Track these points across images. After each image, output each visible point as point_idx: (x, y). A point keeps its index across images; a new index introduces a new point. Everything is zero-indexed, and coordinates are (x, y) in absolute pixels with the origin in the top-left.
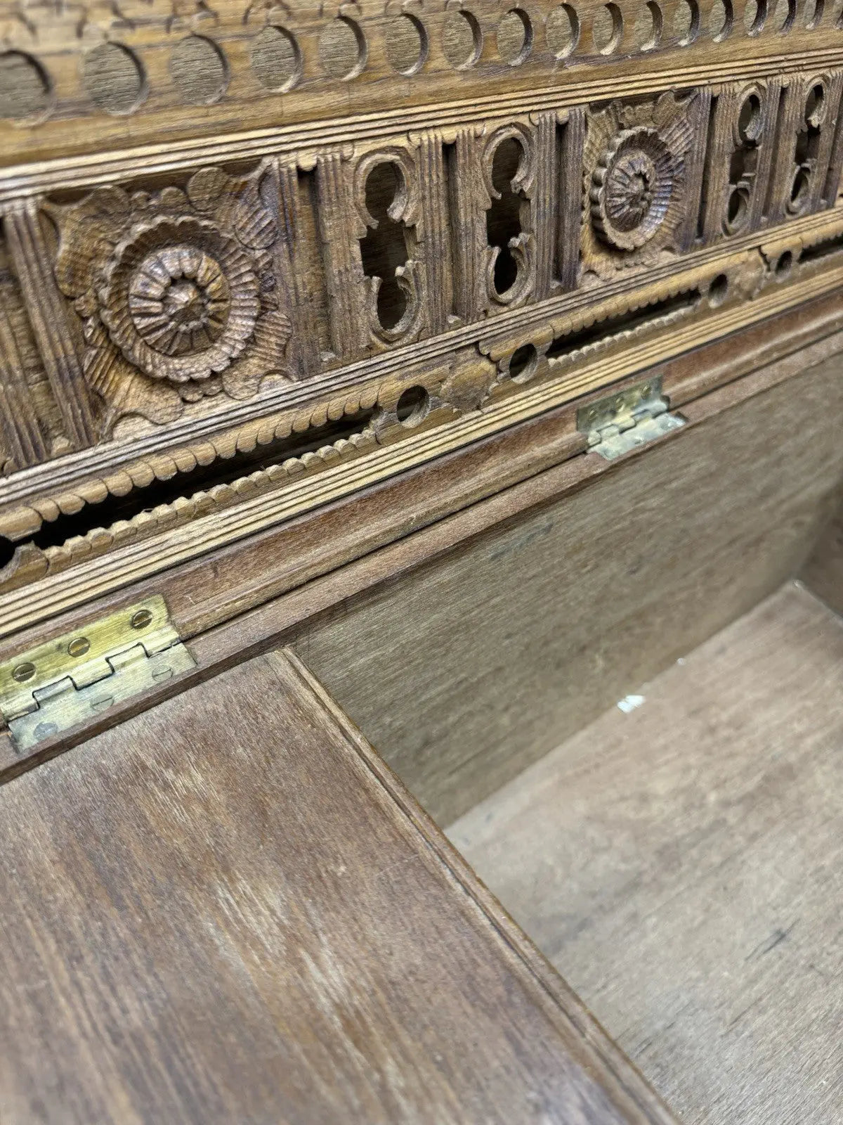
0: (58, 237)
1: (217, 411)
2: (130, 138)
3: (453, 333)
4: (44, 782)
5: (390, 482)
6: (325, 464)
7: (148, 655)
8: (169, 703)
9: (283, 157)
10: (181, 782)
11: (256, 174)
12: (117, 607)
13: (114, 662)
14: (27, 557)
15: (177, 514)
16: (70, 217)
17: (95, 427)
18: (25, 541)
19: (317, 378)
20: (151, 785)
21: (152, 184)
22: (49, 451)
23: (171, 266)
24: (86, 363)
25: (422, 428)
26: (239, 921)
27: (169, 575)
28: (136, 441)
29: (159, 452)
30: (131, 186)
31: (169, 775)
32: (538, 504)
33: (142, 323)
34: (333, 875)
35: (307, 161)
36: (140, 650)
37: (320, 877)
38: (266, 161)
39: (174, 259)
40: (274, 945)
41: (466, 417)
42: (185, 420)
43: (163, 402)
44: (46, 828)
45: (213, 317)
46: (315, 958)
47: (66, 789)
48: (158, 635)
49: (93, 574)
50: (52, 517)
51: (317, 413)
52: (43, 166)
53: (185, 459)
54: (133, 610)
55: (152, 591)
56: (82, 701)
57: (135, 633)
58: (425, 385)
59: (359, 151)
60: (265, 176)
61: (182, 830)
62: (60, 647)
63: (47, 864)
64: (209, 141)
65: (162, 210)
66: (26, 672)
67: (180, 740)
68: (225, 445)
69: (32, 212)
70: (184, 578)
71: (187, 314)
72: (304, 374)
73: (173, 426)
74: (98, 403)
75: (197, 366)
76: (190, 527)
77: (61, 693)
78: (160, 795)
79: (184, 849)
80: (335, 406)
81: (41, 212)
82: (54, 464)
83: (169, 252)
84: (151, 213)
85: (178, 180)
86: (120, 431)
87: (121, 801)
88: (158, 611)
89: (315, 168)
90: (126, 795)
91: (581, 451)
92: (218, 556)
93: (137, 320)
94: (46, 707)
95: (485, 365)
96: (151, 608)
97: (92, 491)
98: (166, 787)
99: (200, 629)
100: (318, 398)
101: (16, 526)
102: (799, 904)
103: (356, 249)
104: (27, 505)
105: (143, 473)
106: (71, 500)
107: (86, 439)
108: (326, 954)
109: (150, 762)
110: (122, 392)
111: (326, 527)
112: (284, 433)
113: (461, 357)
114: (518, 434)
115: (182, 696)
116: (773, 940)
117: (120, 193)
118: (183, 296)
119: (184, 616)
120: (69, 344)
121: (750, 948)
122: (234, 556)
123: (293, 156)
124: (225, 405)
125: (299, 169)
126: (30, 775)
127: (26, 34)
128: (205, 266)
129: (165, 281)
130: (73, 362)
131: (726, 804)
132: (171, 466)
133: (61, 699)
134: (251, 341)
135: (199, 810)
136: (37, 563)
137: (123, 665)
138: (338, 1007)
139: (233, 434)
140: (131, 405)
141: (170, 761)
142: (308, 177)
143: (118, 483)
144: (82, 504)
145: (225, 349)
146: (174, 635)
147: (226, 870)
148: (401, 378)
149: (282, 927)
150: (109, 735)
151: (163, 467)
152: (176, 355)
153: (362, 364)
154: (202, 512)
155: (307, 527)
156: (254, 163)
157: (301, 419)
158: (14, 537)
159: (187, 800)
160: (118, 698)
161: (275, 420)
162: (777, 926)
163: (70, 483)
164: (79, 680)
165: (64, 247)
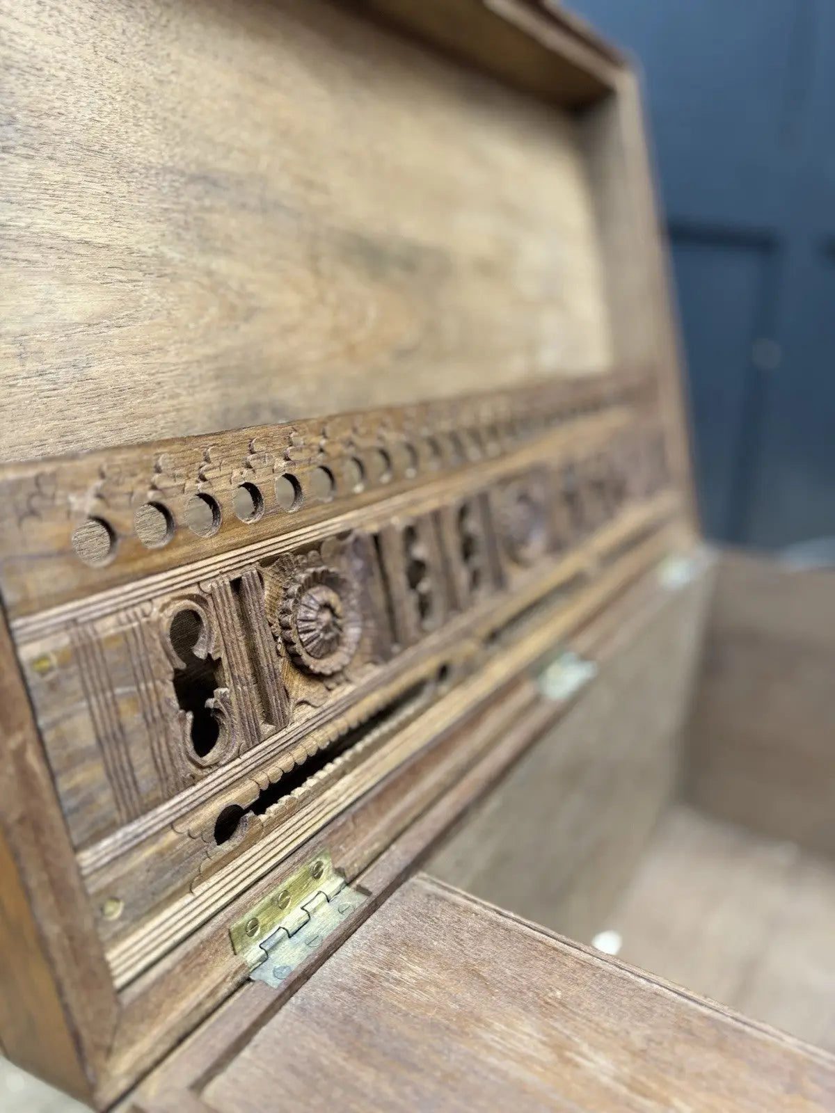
0: (264, 588)
1: (345, 693)
4: (302, 1009)
7: (328, 900)
8: (363, 928)
9: (364, 528)
10: (406, 976)
11: (351, 539)
12: (302, 861)
13: (308, 909)
14: (253, 822)
16: (269, 574)
17: (287, 713)
18: (249, 808)
20: (386, 984)
21: (305, 550)
23: (318, 599)
24: (280, 667)
26: (511, 1050)
27: (328, 830)
28: (308, 720)
29: (318, 728)
30: (297, 552)
31: (395, 974)
33: (305, 637)
34: (555, 999)
35: (375, 529)
36: (323, 896)
37: (547, 1003)
38: (355, 531)
39: (319, 594)
40: (547, 1056)
41: (469, 683)
42: (329, 703)
43: (317, 692)
44: (325, 1038)
45: (339, 629)
46: (580, 1054)
47: (323, 1008)
48: (331, 882)
49: (288, 833)
50: (265, 787)
52: (260, 545)
53: (332, 732)
54: (312, 862)
55: (319, 846)
56: (298, 944)
57: (316, 883)
58: (447, 662)
60: (357, 540)
61: (429, 1006)
62: (271, 901)
63: (342, 1062)
64: (331, 521)
65: (311, 564)
66: (253, 927)
67: (388, 950)
68: (353, 717)
70: (337, 830)
71: (327, 628)
72: (385, 661)
73: (325, 706)
75: (334, 662)
76: (338, 786)
77: (279, 942)
78: (398, 989)
79: (439, 1017)
81: (258, 572)
82: (265, 744)
83: (316, 590)
84: (307, 567)
85: (317, 546)
86: (296, 716)
87: (372, 1003)
88: (326, 862)
89: (379, 533)
90: (371, 996)
91: (537, 700)
92: (353, 809)
93: (302, 636)
94: (272, 956)
96: (322, 860)
97: (285, 763)
98: (398, 982)
99: (357, 872)
101: (246, 796)
103: (404, 576)
104: (251, 778)
105: (311, 745)
106: (275, 771)
107: (282, 723)
108: (585, 1048)
109: (375, 970)
110: (295, 688)
115: (369, 921)
117: (291, 557)
118: (325, 617)
119: (339, 865)
120: (273, 654)
122: (364, 808)
123: (368, 526)
124: (349, 689)
125: (372, 534)
126: (287, 1007)
128: (333, 598)
129: (316, 608)
130: (276, 666)
132: (326, 738)
133: (281, 946)
134: (360, 643)
135: (433, 990)
136: (257, 827)
137: (315, 910)
138: (617, 1079)
140: (301, 696)
141: (389, 965)
143: (299, 754)
144: (281, 774)
145: (345, 649)
146: (340, 881)
147: (479, 1020)
148: (436, 658)
149: (544, 1043)
150: (332, 962)
151: (322, 739)
152: (322, 658)
156: (350, 533)
158: (244, 806)
159: (421, 985)
160: (325, 934)
161: (374, 696)
163: (273, 759)
164: (291, 927)
165: (267, 593)
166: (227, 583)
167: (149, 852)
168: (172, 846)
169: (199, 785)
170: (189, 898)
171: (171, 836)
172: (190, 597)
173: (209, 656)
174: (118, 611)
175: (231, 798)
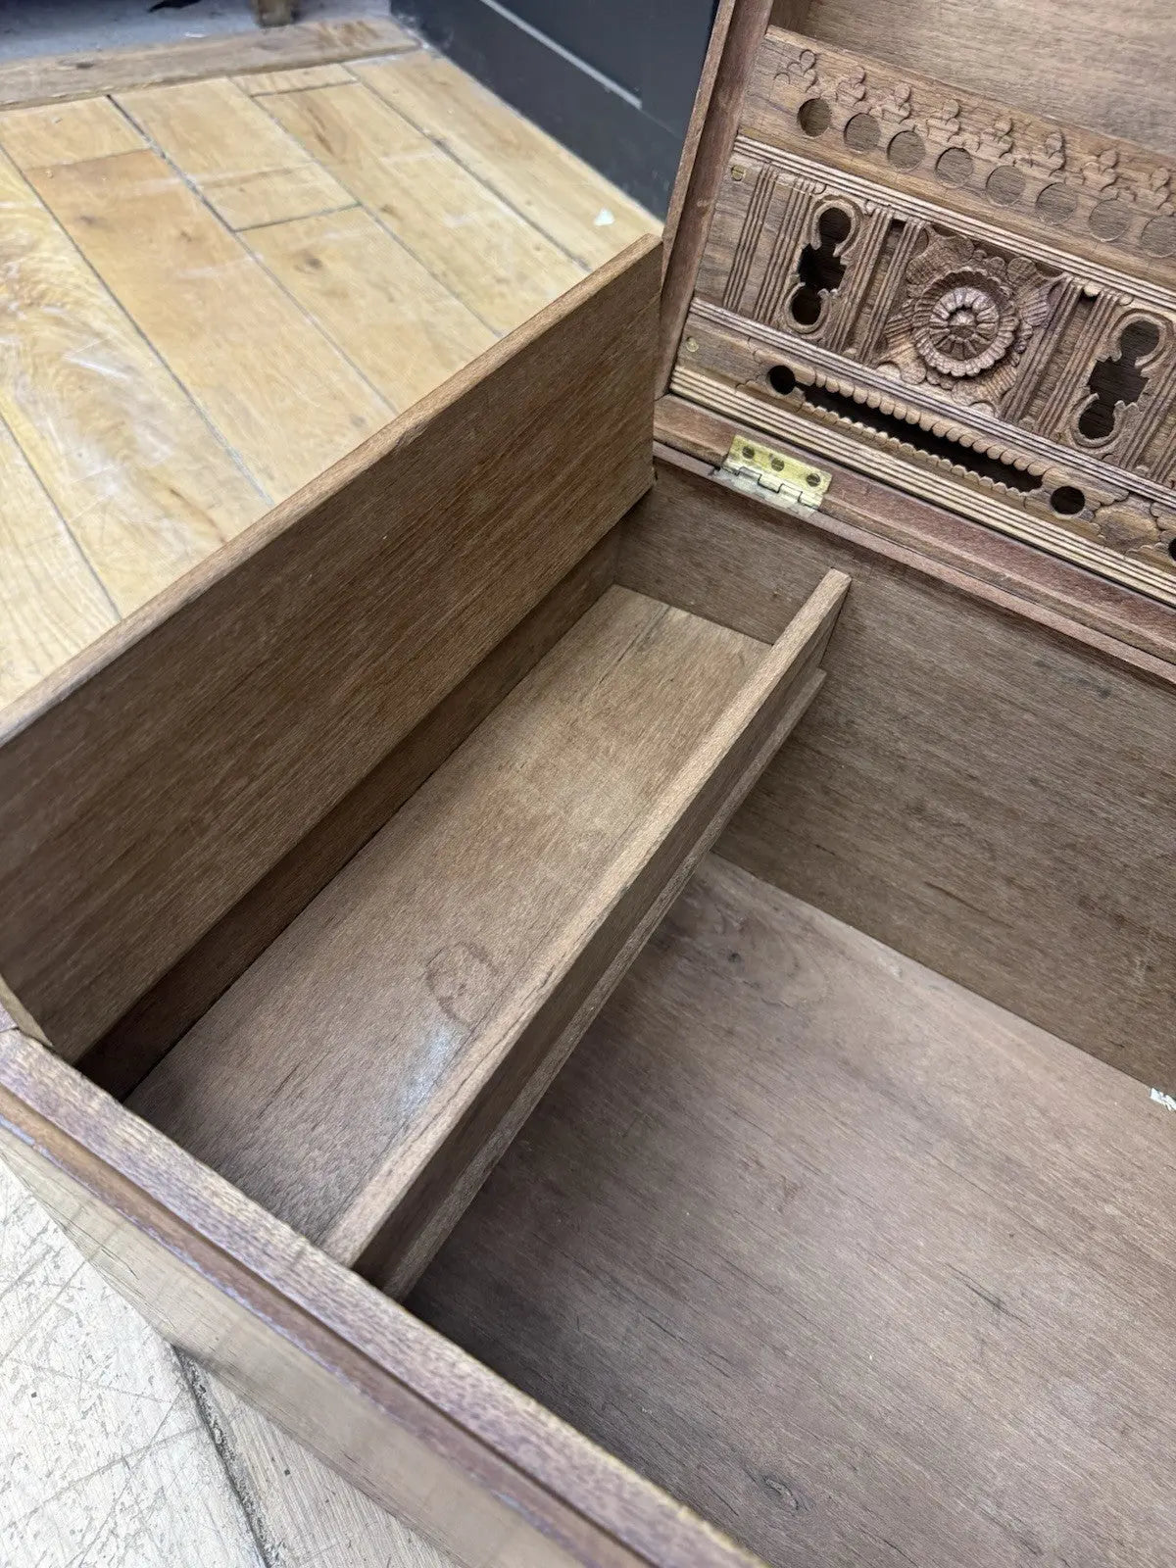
0: (924, 249)
1: (938, 397)
2: (992, 219)
3: (1135, 477)
5: (1016, 543)
6: (978, 488)
7: (799, 500)
9: (1077, 279)
11: (1055, 279)
12: (809, 462)
13: (783, 488)
15: (873, 439)
16: (938, 242)
17: (870, 355)
18: (802, 386)
19: (1010, 427)
21: (992, 251)
22: (843, 350)
23: (969, 299)
24: (892, 319)
25: (1065, 525)
27: (845, 470)
28: (884, 379)
29: (892, 395)
30: (978, 244)
32: (1098, 650)
33: (934, 319)
35: (1092, 290)
36: (798, 494)
38: (1065, 275)
39: (973, 296)
41: (1107, 550)
42: (917, 388)
43: (915, 371)
45: (973, 342)
48: (813, 496)
49: (814, 434)
50: (820, 384)
51: (996, 449)
52: (939, 209)
53: (901, 410)
54: (814, 470)
55: (829, 470)
57: (805, 484)
58: (1087, 495)
59: (1134, 305)
60: (1058, 284)
62: (771, 455)
64: (1037, 244)
65: (988, 267)
66: (749, 453)
68: (928, 421)
69: (919, 227)
70: (851, 478)
71: (961, 330)
72: (1003, 417)
73: (908, 386)
74: (882, 344)
75: (947, 365)
76: (875, 452)
77: (751, 477)
80: (1010, 455)
81: (924, 230)
82: (840, 358)
83: (975, 292)
84: (980, 264)
85: (1007, 257)
86: (883, 368)
88: (824, 484)
89: (1094, 298)
92: (877, 484)
93: (933, 316)
94: (740, 476)
95: (1149, 524)
96: (822, 478)
97: (846, 387)
99: (831, 512)
100: (1002, 438)
101: (804, 374)
102: (1046, 1324)
103: (1092, 365)
104: (815, 368)
105: (876, 399)
106: (836, 383)
107: (862, 358)
110: (899, 350)
111: (950, 529)
112: (966, 443)
113: (1133, 501)
114: (1147, 606)
116: (985, 1293)
117: (970, 245)
118: (963, 319)
119: (830, 498)
120: (889, 302)
121: (963, 1267)
122: (885, 493)
123: (1084, 282)
124: (944, 397)
125: (1083, 292)
127: (975, 146)
128: (990, 312)
129: (959, 304)
130: (885, 313)
131: (1115, 1227)
132: (891, 407)
133: (747, 479)
134: (984, 374)
136: (796, 402)
137: (785, 493)
139: (937, 418)
140: (899, 360)
142: (1085, 300)
143: (861, 394)
144: (836, 390)
145: (967, 366)
146: (819, 503)
148: (1072, 476)
151: (887, 404)
152: (939, 349)
153: (1047, 442)
154: (887, 450)
155: (938, 517)
156: (1057, 272)
157: (982, 445)
158: (798, 380)
160: (765, 501)
161: (967, 431)
162: (1004, 1298)
163: (840, 374)
164: (763, 480)
165: (924, 255)
166: (889, 216)
167: (728, 337)
168: (740, 348)
169: (780, 334)
170: (732, 391)
171: (744, 343)
172: (855, 206)
173: (839, 258)
174: (799, 175)
175: (794, 365)
